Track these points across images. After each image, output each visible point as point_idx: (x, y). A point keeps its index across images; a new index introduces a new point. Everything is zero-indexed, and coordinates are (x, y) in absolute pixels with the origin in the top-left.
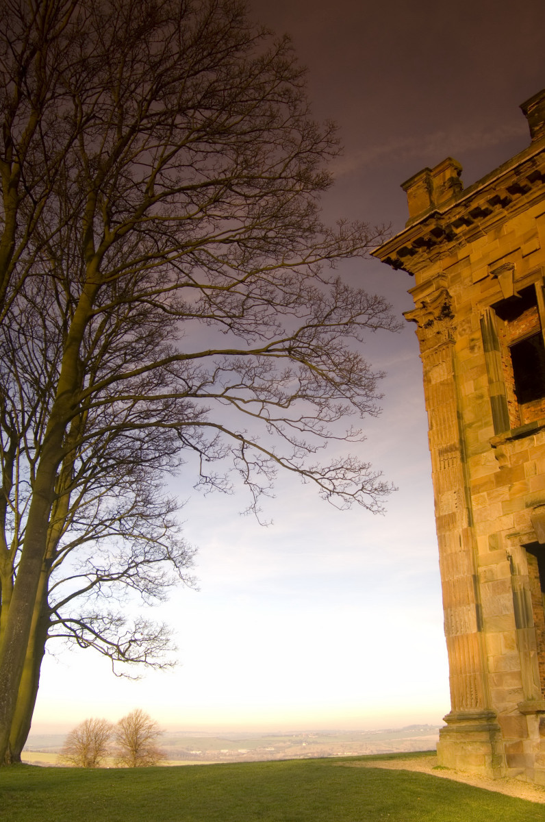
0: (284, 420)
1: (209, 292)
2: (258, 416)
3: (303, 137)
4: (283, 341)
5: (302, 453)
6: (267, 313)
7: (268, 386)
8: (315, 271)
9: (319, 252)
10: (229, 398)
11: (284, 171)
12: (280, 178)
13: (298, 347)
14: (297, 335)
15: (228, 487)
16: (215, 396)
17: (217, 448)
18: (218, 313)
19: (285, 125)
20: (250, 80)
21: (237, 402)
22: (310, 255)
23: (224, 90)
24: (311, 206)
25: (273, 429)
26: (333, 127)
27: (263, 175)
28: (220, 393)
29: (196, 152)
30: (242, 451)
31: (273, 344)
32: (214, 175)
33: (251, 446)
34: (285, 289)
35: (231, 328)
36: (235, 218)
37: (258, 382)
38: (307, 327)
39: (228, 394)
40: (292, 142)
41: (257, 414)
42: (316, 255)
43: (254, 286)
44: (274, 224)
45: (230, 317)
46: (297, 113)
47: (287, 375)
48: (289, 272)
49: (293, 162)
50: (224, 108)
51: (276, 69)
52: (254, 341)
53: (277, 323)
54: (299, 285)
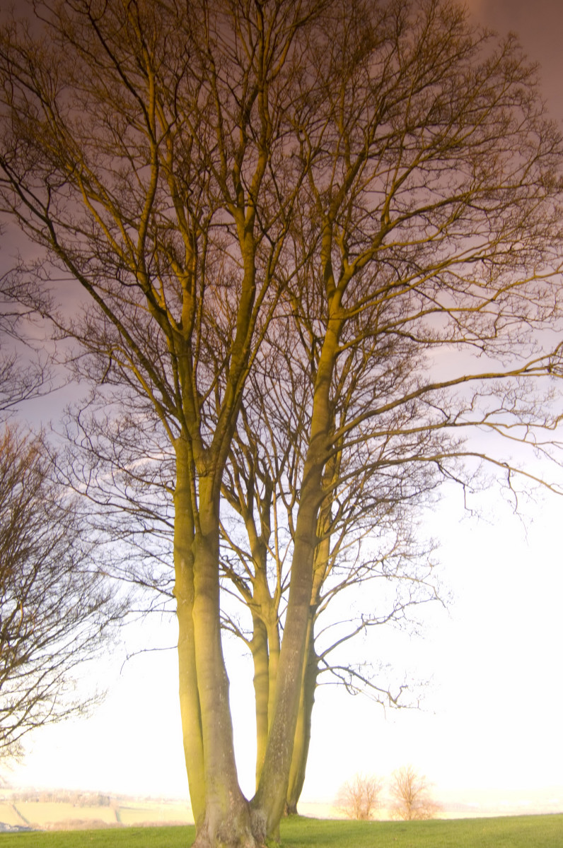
0: (552, 443)
1: (456, 315)
2: (523, 441)
3: (541, 139)
4: (542, 359)
6: (521, 331)
7: (530, 408)
10: (490, 425)
11: (524, 178)
12: (521, 185)
14: (556, 351)
16: (476, 424)
17: (480, 479)
18: (469, 336)
19: (522, 129)
20: (477, 87)
21: (498, 427)
23: (451, 102)
24: (559, 212)
25: (541, 453)
27: (502, 185)
28: (480, 420)
29: (429, 171)
30: (508, 479)
31: (531, 363)
32: (449, 194)
33: (517, 473)
34: (539, 303)
35: (484, 350)
36: (478, 234)
37: (520, 405)
39: (487, 420)
40: (530, 145)
41: (522, 438)
43: (504, 303)
44: (519, 236)
45: (482, 339)
46: (532, 114)
47: (551, 394)
48: (542, 285)
49: (533, 167)
50: (453, 121)
51: (504, 71)
52: (511, 362)
53: (533, 341)
54: (553, 297)
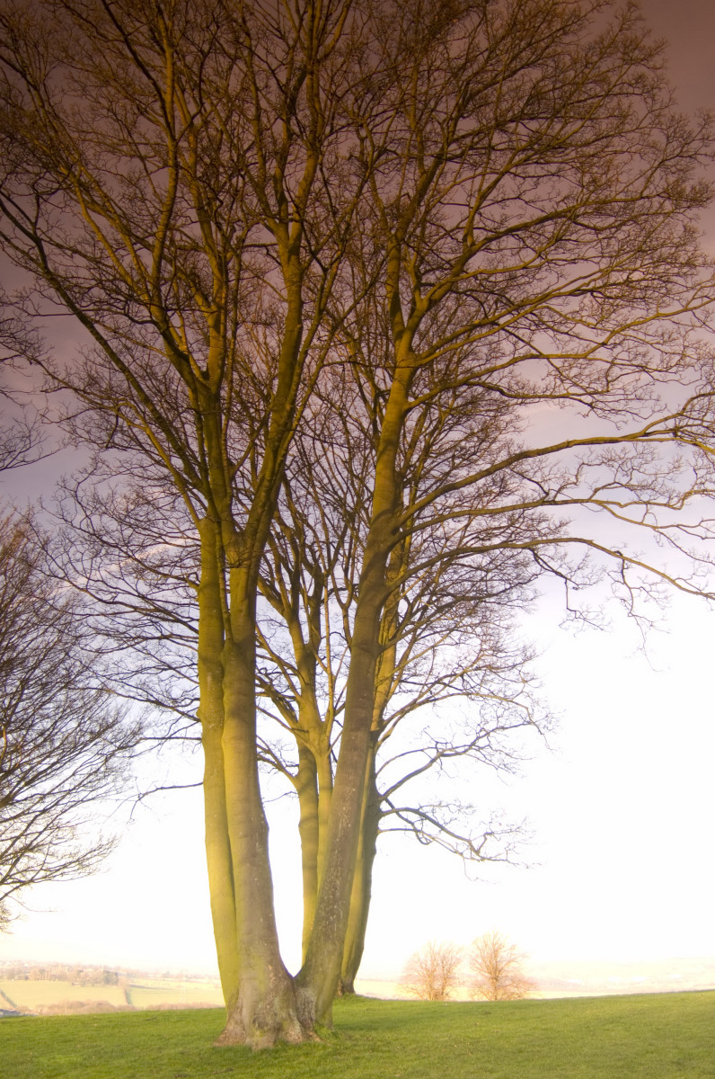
0: (678, 526)
1: (558, 363)
2: (641, 523)
3: (668, 138)
4: (666, 419)
5: (705, 569)
6: (640, 384)
7: (650, 482)
8: (702, 318)
9: (706, 291)
10: (600, 503)
11: (646, 188)
12: (641, 198)
13: (687, 425)
14: (684, 409)
15: (605, 622)
16: (581, 501)
17: (586, 571)
18: (574, 390)
19: (641, 125)
20: (587, 71)
21: (610, 506)
22: (694, 299)
23: (554, 89)
24: (689, 233)
25: (663, 539)
26: (709, 118)
27: (618, 197)
28: (587, 497)
29: (524, 178)
30: (622, 572)
31: (652, 425)
32: (549, 208)
33: (633, 565)
34: (666, 348)
35: (593, 408)
36: (587, 260)
37: (637, 478)
38: (697, 397)
39: (598, 497)
40: (653, 146)
41: (640, 521)
42: (702, 297)
43: (619, 349)
44: (639, 262)
45: (590, 394)
46: (657, 106)
47: (676, 464)
48: (667, 325)
49: (657, 174)
50: (555, 114)
51: (621, 50)
52: (626, 423)
53: (654, 396)
54: (681, 340)
